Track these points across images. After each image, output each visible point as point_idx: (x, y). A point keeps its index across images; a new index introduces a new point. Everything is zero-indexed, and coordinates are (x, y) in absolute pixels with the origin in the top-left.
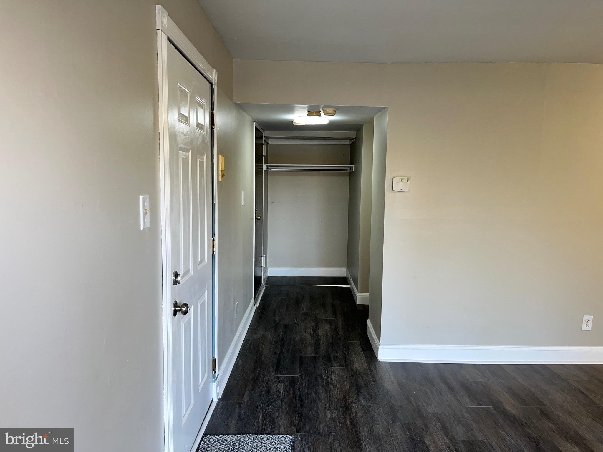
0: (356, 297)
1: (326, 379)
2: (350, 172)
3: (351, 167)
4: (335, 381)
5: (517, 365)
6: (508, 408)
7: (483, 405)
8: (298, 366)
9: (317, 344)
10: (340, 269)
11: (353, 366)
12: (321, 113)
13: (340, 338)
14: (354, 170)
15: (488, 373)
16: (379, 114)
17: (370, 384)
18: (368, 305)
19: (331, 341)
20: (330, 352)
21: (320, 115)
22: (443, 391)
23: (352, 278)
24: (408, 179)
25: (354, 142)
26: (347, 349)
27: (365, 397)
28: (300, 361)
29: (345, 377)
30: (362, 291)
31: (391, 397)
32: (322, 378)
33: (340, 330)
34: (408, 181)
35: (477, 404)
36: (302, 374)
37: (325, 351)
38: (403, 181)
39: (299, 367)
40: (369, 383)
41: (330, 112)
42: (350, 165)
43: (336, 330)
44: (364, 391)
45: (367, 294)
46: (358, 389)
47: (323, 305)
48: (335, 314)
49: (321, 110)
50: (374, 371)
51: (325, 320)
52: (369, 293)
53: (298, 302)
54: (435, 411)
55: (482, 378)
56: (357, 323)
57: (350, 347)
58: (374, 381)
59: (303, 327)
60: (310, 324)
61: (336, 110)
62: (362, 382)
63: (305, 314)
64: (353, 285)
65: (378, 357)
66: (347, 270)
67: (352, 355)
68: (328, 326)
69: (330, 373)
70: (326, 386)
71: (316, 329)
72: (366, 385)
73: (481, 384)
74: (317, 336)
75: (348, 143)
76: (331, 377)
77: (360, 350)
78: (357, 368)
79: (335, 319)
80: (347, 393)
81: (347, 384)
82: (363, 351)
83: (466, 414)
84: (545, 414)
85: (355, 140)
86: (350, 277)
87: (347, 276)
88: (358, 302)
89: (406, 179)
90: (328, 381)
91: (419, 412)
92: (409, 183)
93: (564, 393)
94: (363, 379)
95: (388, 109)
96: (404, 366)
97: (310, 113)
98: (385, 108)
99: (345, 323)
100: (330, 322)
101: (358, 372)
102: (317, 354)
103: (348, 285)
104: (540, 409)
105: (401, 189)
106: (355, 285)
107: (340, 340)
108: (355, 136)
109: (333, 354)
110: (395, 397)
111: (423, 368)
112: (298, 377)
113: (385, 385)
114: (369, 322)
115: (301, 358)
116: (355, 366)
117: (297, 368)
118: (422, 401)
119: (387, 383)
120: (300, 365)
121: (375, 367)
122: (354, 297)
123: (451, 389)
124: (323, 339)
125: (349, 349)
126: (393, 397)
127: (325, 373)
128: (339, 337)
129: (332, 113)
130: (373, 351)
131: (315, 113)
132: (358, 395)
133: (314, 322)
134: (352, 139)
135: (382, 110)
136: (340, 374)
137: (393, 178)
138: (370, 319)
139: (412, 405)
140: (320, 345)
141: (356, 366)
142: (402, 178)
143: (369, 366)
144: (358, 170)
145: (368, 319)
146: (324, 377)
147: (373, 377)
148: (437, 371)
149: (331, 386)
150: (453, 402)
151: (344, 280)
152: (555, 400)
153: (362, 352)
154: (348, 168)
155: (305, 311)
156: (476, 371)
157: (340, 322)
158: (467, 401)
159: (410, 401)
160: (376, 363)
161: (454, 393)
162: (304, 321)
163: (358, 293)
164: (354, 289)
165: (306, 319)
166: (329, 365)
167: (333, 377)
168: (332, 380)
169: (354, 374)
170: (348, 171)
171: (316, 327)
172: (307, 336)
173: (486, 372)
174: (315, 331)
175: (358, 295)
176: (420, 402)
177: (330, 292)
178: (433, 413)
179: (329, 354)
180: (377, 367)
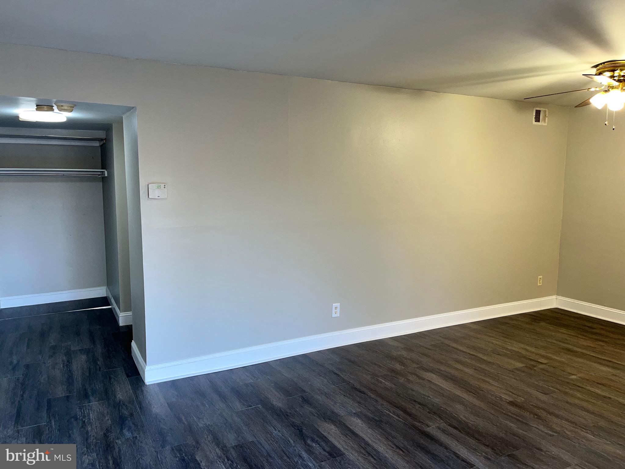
0: (119, 318)
1: (82, 419)
2: (102, 177)
3: (103, 172)
4: (94, 420)
5: (282, 360)
6: (274, 403)
7: (253, 406)
8: (45, 412)
9: (70, 380)
10: (99, 289)
11: (115, 397)
12: (54, 108)
13: (100, 368)
14: (106, 175)
15: (257, 373)
16: (128, 114)
17: (136, 413)
18: (132, 325)
19: (87, 374)
20: (87, 387)
21: (53, 110)
22: (215, 401)
23: (113, 298)
24: (165, 185)
25: (104, 144)
26: (108, 379)
27: (129, 429)
28: (48, 406)
29: (105, 412)
30: (126, 310)
31: (160, 421)
32: (76, 419)
33: (100, 359)
34: (165, 188)
35: (248, 406)
36: (51, 421)
37: (81, 386)
38: (159, 187)
39: (47, 412)
40: (135, 411)
41: (66, 108)
42: (102, 169)
43: (95, 360)
44: (129, 423)
45: (130, 313)
46: (121, 421)
47: (78, 334)
48: (93, 341)
49: (54, 105)
50: (140, 397)
51: (80, 350)
52: (131, 312)
53: (43, 335)
54: (206, 424)
55: (251, 379)
56: (120, 347)
57: (112, 376)
58: (140, 408)
59: (50, 364)
60: (61, 358)
61: (73, 106)
62: (126, 413)
63: (54, 348)
64: (115, 305)
65: (145, 380)
66: (107, 288)
67: (115, 385)
68: (84, 357)
69: (86, 411)
70: (82, 427)
71: (68, 364)
72: (132, 415)
73: (251, 386)
74: (70, 371)
75: (97, 144)
76: (89, 415)
77: (124, 377)
78: (121, 398)
79: (92, 348)
80: (108, 429)
81: (108, 420)
82: (127, 377)
83: (236, 418)
84: (306, 401)
85: (105, 141)
86: (110, 296)
87: (107, 296)
88: (122, 323)
89: (163, 185)
90: (85, 421)
91: (190, 429)
92: (166, 189)
93: (321, 377)
94: (127, 409)
95: (136, 109)
96: (174, 384)
97: (39, 107)
98: (133, 108)
99: (106, 350)
100: (87, 352)
101: (121, 402)
102: (70, 392)
103: (110, 305)
104: (302, 397)
105: (158, 197)
106: (116, 304)
107: (100, 370)
108: (104, 137)
109: (91, 388)
110: (164, 419)
111: (195, 382)
112: (45, 425)
113: (154, 409)
114: (133, 344)
115: (49, 402)
116: (118, 397)
117: (44, 414)
118: (193, 417)
119: (156, 407)
120: (47, 410)
121: (142, 391)
122: (116, 317)
123: (223, 397)
124: (77, 374)
125: (110, 378)
126: (162, 421)
127: (81, 413)
128: (98, 367)
129: (68, 109)
130: (140, 375)
131: (47, 108)
132: (122, 429)
133: (66, 355)
134: (102, 140)
135: (130, 109)
136: (99, 409)
137: (148, 185)
138: (134, 341)
139: (184, 423)
140: (73, 381)
141: (120, 396)
142: (159, 184)
143: (135, 393)
144: (111, 175)
145: (133, 341)
146: (80, 417)
147: (140, 404)
148: (208, 382)
149: (89, 426)
150: (224, 410)
151: (104, 301)
152: (314, 386)
153: (126, 379)
154: (100, 173)
155: (53, 344)
156: (246, 374)
157: (99, 349)
158: (238, 406)
159: (180, 420)
160: (143, 388)
161: (225, 400)
162: (52, 356)
163: (121, 313)
164: (116, 309)
165: (54, 353)
166: (86, 402)
167: (91, 415)
168: (89, 419)
169: (117, 405)
170: (100, 176)
171: (68, 361)
172: (57, 373)
173: (255, 372)
174: (67, 365)
175: (120, 315)
176: (192, 418)
177: (86, 317)
178: (204, 427)
179: (85, 389)
180: (145, 392)
